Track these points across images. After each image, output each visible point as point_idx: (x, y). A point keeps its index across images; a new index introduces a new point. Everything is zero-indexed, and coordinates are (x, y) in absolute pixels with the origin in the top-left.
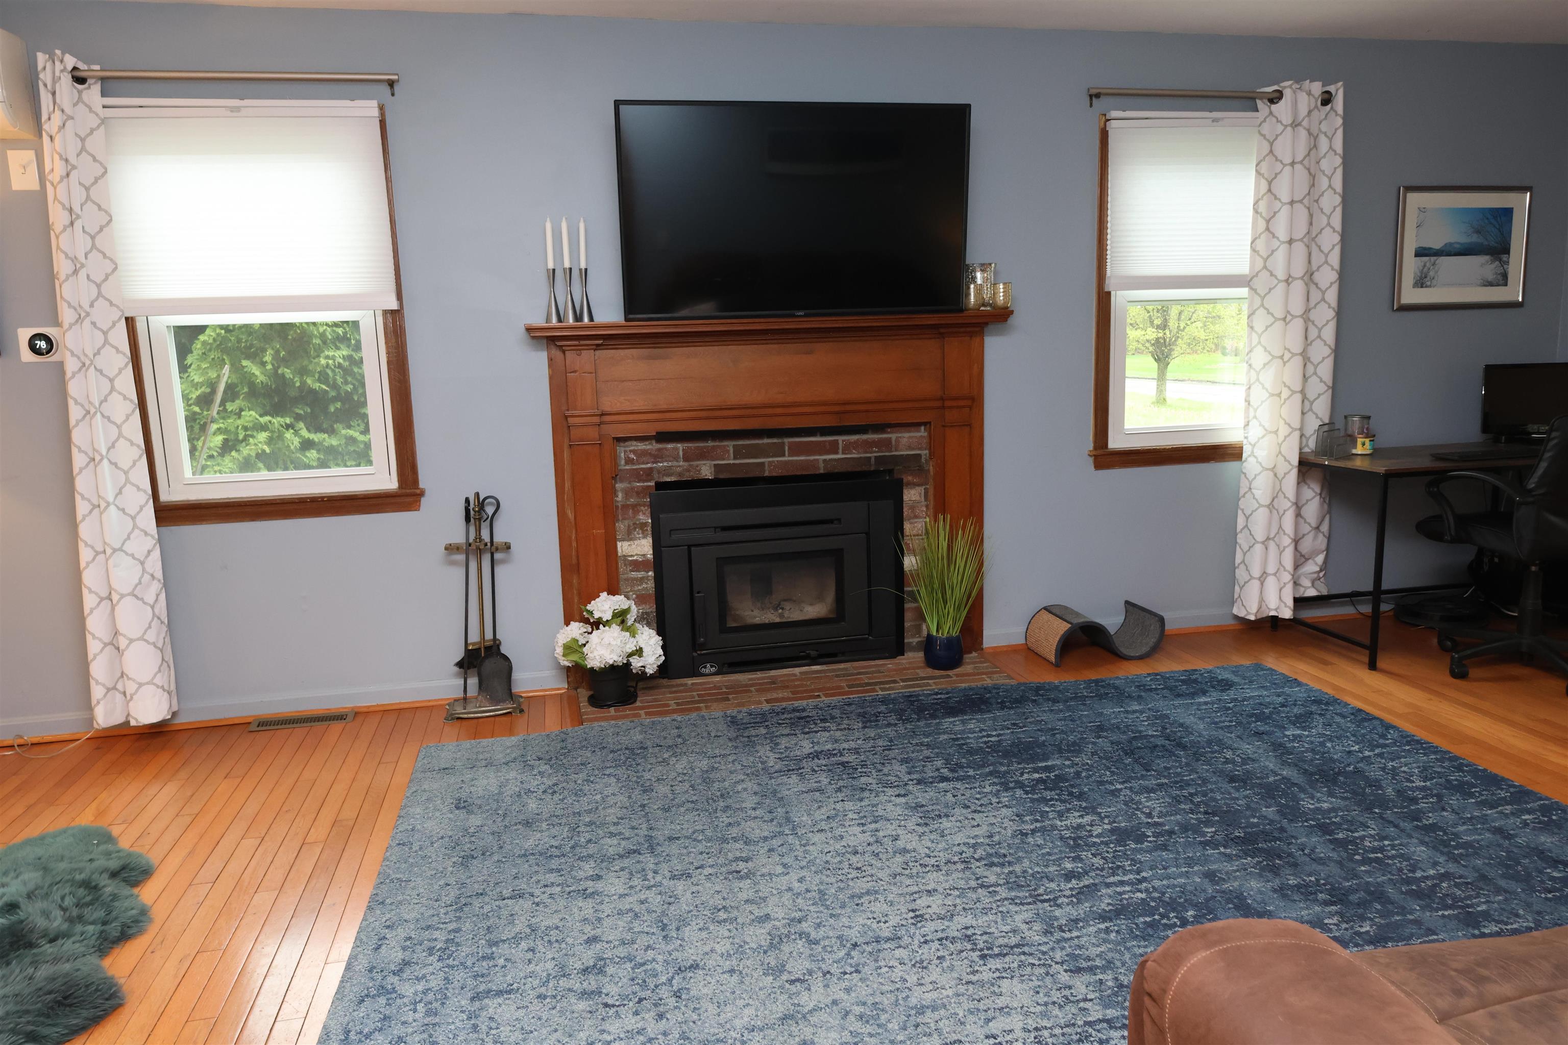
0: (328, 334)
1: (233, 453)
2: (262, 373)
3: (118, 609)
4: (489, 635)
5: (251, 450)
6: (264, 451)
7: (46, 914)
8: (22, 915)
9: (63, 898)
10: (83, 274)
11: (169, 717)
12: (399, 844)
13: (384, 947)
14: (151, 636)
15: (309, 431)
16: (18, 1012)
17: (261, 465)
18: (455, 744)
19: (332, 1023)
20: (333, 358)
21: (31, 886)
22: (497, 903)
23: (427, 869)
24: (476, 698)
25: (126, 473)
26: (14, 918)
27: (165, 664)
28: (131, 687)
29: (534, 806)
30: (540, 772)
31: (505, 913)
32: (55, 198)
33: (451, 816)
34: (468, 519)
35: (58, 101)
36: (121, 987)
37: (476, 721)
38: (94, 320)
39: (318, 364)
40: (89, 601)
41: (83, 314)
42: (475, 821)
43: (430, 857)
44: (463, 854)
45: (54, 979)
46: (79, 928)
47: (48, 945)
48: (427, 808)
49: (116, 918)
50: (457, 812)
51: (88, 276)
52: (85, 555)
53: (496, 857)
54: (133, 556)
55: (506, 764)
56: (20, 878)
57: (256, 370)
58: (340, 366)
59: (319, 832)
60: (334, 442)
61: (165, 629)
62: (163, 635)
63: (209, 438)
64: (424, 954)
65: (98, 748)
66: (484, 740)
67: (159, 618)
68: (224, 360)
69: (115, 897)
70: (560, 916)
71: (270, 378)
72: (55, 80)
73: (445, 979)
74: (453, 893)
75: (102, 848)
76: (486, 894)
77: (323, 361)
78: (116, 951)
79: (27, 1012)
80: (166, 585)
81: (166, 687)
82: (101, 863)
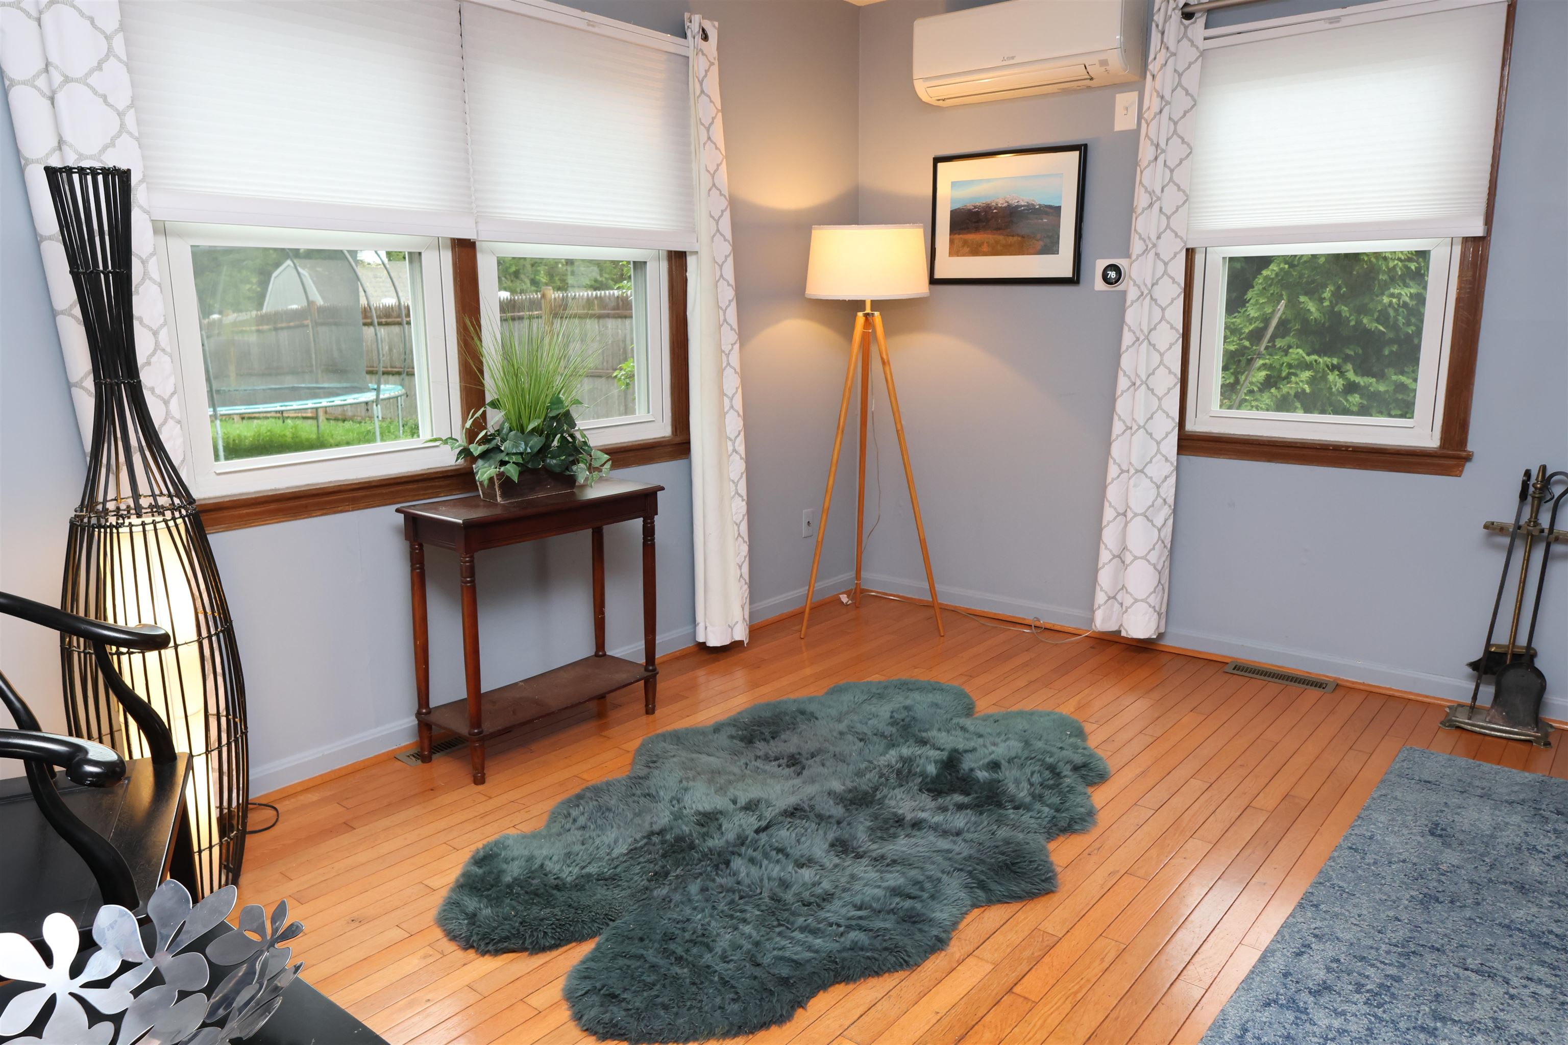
0: (1398, 269)
1: (1273, 390)
2: (1318, 310)
3: (1131, 526)
4: (1522, 641)
5: (1291, 388)
6: (1304, 390)
7: (1017, 782)
8: (1000, 776)
9: (1032, 773)
10: (1156, 207)
11: (1155, 637)
12: (1351, 848)
13: (1305, 956)
14: (1153, 557)
15: (1356, 373)
16: (978, 858)
17: (1298, 405)
18: (1447, 756)
19: (1232, 1012)
20: (1399, 296)
21: (1013, 754)
22: (1456, 970)
23: (1376, 890)
24: (1488, 710)
25: (1160, 399)
26: (995, 776)
27: (1160, 587)
28: (1128, 601)
29: (1537, 870)
30: (1555, 830)
31: (1464, 988)
32: (1147, 135)
33: (1422, 840)
34: (1523, 495)
35: (1165, 40)
36: (1056, 875)
37: (1481, 737)
38: (1159, 251)
39: (1381, 302)
40: (1109, 514)
41: (1150, 246)
42: (1450, 857)
43: (1383, 878)
44: (1426, 891)
45: (1009, 843)
46: (1038, 806)
47: (1011, 811)
48: (1393, 820)
49: (1067, 809)
50: (1430, 838)
51: (1161, 209)
52: (1113, 471)
53: (1468, 913)
54: (1151, 479)
55: (1511, 803)
56: (1007, 743)
57: (1312, 307)
58: (1405, 305)
59: (1268, 800)
60: (1382, 388)
61: (1166, 553)
62: (1164, 559)
63: (1252, 373)
64: (1350, 987)
65: (1092, 647)
66: (1485, 764)
67: (1163, 542)
68: (1282, 295)
69: (1071, 790)
70: (1543, 1029)
71: (1324, 315)
72: (1167, 19)
73: (1368, 1029)
74: (1402, 933)
75: (1072, 740)
76: (1444, 952)
77: (1386, 300)
78: (1061, 839)
79: (982, 862)
80: (1175, 511)
81: (1157, 609)
82: (1068, 754)
